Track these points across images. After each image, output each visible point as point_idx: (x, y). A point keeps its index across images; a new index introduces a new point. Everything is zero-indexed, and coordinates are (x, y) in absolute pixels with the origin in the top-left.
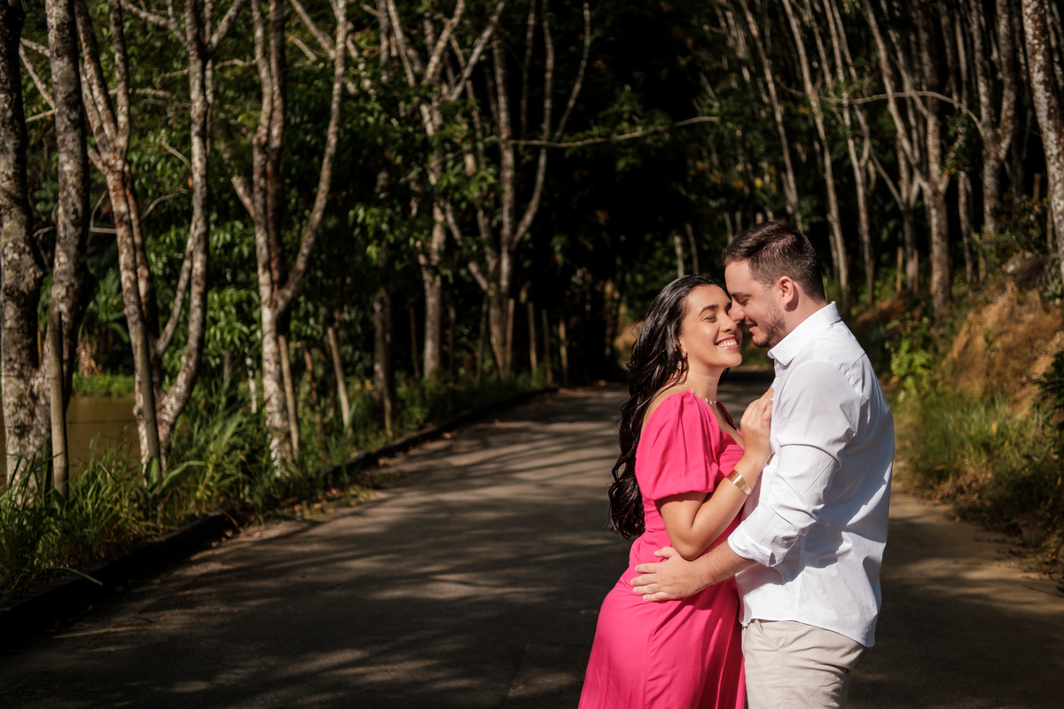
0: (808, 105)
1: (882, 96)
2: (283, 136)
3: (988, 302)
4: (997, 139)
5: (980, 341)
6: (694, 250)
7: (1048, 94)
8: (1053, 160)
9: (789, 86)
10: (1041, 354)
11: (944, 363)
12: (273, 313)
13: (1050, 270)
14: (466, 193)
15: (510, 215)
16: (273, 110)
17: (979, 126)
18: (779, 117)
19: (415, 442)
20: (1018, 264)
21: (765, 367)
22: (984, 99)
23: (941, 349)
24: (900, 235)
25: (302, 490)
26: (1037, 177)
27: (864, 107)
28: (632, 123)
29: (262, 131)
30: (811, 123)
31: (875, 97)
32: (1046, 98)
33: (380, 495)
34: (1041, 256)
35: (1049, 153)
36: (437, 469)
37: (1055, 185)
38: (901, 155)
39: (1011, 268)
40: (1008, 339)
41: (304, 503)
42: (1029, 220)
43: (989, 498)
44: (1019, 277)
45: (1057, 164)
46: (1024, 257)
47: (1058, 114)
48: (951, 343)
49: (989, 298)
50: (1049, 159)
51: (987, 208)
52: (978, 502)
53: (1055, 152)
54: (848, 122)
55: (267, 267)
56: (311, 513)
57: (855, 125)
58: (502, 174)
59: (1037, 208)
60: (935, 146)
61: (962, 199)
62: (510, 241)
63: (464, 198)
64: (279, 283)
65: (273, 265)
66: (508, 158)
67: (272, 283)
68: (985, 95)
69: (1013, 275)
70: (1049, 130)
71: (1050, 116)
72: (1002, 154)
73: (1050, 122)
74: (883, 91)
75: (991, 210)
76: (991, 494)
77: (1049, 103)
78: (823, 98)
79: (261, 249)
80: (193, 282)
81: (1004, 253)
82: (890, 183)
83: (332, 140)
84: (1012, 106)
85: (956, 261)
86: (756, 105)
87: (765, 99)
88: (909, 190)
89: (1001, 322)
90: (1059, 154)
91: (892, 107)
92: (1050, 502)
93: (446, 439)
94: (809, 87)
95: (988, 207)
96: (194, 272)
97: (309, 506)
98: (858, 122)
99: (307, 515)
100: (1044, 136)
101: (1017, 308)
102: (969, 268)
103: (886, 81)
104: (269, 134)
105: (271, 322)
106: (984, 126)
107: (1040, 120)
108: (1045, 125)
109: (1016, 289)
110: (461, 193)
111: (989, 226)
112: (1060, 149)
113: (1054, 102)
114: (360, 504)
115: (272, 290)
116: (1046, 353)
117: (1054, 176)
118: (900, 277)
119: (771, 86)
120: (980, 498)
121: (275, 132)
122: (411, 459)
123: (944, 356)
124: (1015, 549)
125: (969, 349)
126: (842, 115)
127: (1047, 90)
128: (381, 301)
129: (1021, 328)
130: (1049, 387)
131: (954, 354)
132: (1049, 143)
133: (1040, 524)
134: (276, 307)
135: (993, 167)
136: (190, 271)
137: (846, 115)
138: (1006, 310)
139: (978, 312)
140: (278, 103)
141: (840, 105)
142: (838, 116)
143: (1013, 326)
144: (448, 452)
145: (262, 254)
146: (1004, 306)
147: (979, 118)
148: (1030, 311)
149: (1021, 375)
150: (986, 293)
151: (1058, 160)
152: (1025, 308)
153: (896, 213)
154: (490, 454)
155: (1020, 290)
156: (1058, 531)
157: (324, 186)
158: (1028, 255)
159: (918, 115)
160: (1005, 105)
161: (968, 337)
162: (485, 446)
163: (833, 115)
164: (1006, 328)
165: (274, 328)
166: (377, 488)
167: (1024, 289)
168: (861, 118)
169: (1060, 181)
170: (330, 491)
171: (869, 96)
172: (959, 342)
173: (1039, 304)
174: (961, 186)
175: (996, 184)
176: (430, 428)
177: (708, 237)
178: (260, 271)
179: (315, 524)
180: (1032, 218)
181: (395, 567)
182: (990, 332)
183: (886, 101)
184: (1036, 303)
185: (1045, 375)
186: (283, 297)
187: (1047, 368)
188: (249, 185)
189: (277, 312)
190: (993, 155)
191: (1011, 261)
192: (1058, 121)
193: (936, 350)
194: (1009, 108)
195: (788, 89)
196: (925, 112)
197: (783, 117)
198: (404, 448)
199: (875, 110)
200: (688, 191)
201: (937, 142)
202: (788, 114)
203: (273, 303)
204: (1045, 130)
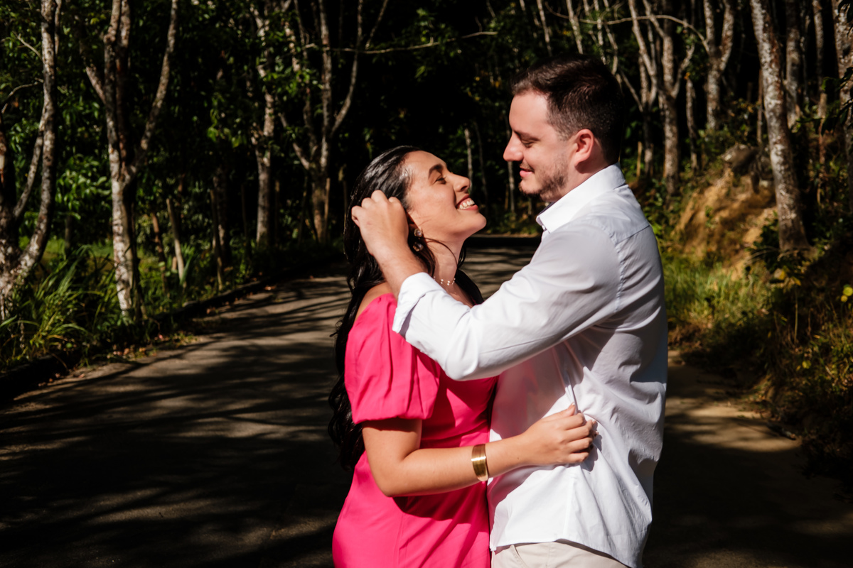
0: (570, 28)
1: (629, 19)
2: (130, 37)
3: (709, 185)
4: (718, 54)
5: (702, 216)
6: (480, 143)
7: (764, 11)
8: (766, 66)
9: (555, 10)
10: (751, 226)
11: (673, 233)
12: (121, 185)
13: (760, 158)
14: (287, 88)
15: (328, 111)
16: (121, 15)
17: (705, 43)
18: (547, 39)
19: (241, 294)
20: (734, 154)
21: (534, 234)
22: (709, 21)
23: (671, 222)
24: (640, 132)
25: (132, 336)
26: (750, 84)
27: (614, 29)
28: (428, 36)
29: (112, 31)
30: (573, 43)
31: (624, 20)
32: (763, 14)
33: (202, 339)
34: (752, 148)
35: (763, 60)
36: (255, 316)
37: (768, 87)
38: (642, 69)
39: (728, 157)
40: (725, 214)
41: (132, 347)
42: (744, 118)
43: (709, 345)
44: (734, 165)
45: (770, 70)
46: (739, 149)
47: (772, 28)
48: (680, 217)
49: (711, 181)
50: (763, 65)
51: (710, 109)
52: (700, 347)
53: (768, 59)
54: (601, 43)
55: (116, 147)
56: (136, 356)
57: (607, 44)
58: (323, 77)
59: (750, 109)
60: (669, 61)
61: (689, 105)
62: (329, 131)
63: (286, 93)
64: (126, 161)
65: (121, 145)
66: (328, 64)
67: (121, 160)
68: (710, 18)
69: (730, 163)
70: (764, 41)
71: (765, 30)
72: (723, 66)
73: (765, 35)
74: (629, 15)
75: (713, 111)
76: (711, 341)
77: (764, 19)
78: (582, 20)
79: (111, 132)
80: (44, 157)
81: (723, 146)
82: (633, 91)
83: (172, 41)
84: (731, 27)
85: (683, 152)
86: (529, 27)
87: (537, 22)
88: (648, 96)
89: (719, 200)
90: (771, 62)
91: (636, 29)
92: (762, 351)
93: (267, 291)
94: (571, 13)
95: (711, 107)
96: (44, 148)
97: (135, 350)
98: (609, 42)
99: (133, 359)
100: (760, 46)
101: (733, 189)
102: (694, 157)
103: (632, 8)
104: (118, 35)
105: (119, 193)
106: (708, 44)
107: (757, 33)
108: (761, 37)
109: (732, 174)
110: (283, 89)
111: (712, 123)
112: (773, 57)
113: (768, 18)
114: (182, 347)
115: (120, 166)
116: (756, 225)
117: (767, 80)
118: (639, 165)
119: (542, 13)
120: (701, 345)
121: (124, 33)
122: (234, 309)
123: (673, 227)
124: (731, 390)
125: (694, 222)
126: (596, 36)
127: (763, 8)
128: (219, 176)
129: (736, 205)
130: (757, 254)
131: (681, 226)
132: (763, 52)
133: (751, 369)
134: (123, 180)
135: (715, 76)
136: (41, 147)
137: (600, 38)
138: (724, 191)
139: (701, 192)
140: (124, 9)
141: (595, 27)
142: (594, 38)
143: (729, 202)
144: (269, 302)
145: (112, 135)
146: (722, 188)
147: (705, 36)
148: (743, 192)
149: (735, 244)
150: (708, 177)
151: (770, 66)
152: (740, 189)
153: (638, 116)
154: (303, 304)
155: (735, 176)
156: (768, 377)
157: (164, 80)
158: (743, 147)
159: (656, 35)
160: (726, 26)
161: (693, 212)
162: (300, 297)
163: (590, 36)
164: (723, 205)
165: (122, 198)
166: (199, 333)
167: (739, 175)
168: (611, 37)
169: (772, 84)
170: (157, 336)
171: (619, 18)
172: (685, 217)
173: (751, 186)
174: (689, 94)
175: (717, 90)
176: (255, 282)
177: (491, 133)
178: (110, 150)
179: (138, 366)
180: (746, 116)
181: (203, 405)
182: (710, 209)
183: (631, 23)
184: (748, 184)
185: (755, 243)
186: (130, 172)
187: (757, 237)
188: (101, 77)
189: (124, 184)
190: (715, 67)
191: (728, 151)
192: (771, 34)
193: (667, 222)
194: (729, 29)
195: (554, 13)
196: (662, 33)
197: (550, 38)
198: (230, 298)
199: (623, 31)
200: (473, 93)
201: (671, 57)
202: (555, 36)
203: (121, 177)
204: (761, 41)
